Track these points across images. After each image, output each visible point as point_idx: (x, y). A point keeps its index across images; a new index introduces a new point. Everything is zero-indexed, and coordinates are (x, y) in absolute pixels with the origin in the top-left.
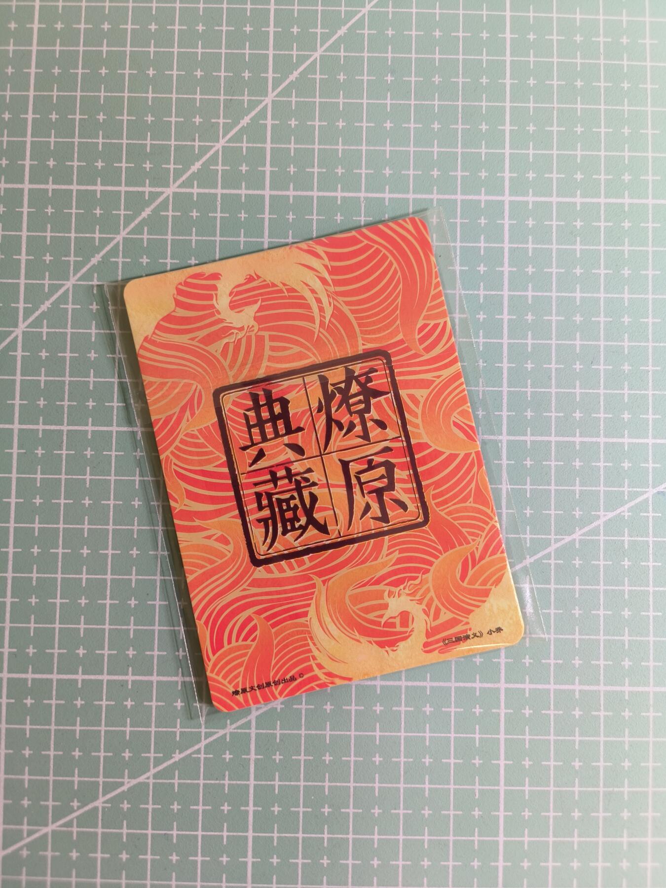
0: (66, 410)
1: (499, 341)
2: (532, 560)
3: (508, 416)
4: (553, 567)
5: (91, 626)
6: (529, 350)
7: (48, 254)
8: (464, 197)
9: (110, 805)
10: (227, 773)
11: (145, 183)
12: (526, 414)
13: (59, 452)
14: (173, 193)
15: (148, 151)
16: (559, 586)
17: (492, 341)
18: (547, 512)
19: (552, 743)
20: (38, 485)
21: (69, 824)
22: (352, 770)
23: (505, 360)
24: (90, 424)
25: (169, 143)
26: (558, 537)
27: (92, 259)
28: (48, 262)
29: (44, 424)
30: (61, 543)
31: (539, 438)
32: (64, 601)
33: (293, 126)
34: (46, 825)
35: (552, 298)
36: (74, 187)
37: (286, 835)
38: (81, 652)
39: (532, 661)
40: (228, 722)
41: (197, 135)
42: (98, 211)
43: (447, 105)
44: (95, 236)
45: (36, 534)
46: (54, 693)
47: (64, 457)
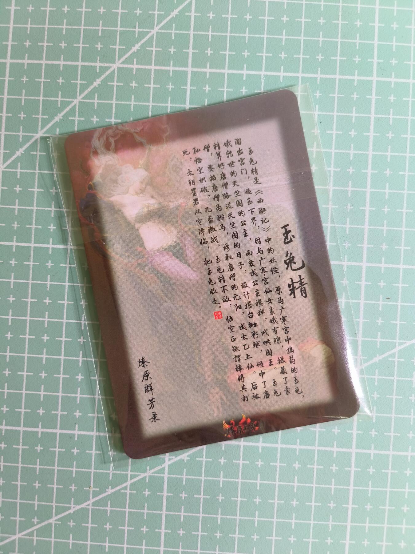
0: (33, 231)
1: (363, 190)
2: (381, 358)
3: (368, 248)
4: (396, 364)
5: (49, 393)
6: (387, 197)
7: (22, 112)
8: (341, 77)
9: (60, 523)
10: (146, 505)
11: (97, 60)
12: (381, 246)
13: (28, 263)
14: (118, 68)
15: (100, 35)
16: (400, 378)
17: (358, 189)
18: (394, 322)
19: (388, 493)
20: (12, 287)
21: (31, 534)
22: (238, 508)
23: (368, 205)
24: (51, 243)
25: (116, 29)
26: (401, 341)
27: (55, 117)
28: (22, 119)
29: (17, 241)
30: (28, 330)
31: (391, 266)
32: (29, 374)
33: (211, 18)
34: (15, 534)
35: (406, 158)
36: (44, 62)
37: (188, 551)
38: (41, 412)
39: (377, 433)
40: (148, 468)
41: (137, 23)
42: (61, 81)
43: (331, 5)
44: (58, 99)
45: (10, 324)
46: (21, 440)
47: (31, 267)
